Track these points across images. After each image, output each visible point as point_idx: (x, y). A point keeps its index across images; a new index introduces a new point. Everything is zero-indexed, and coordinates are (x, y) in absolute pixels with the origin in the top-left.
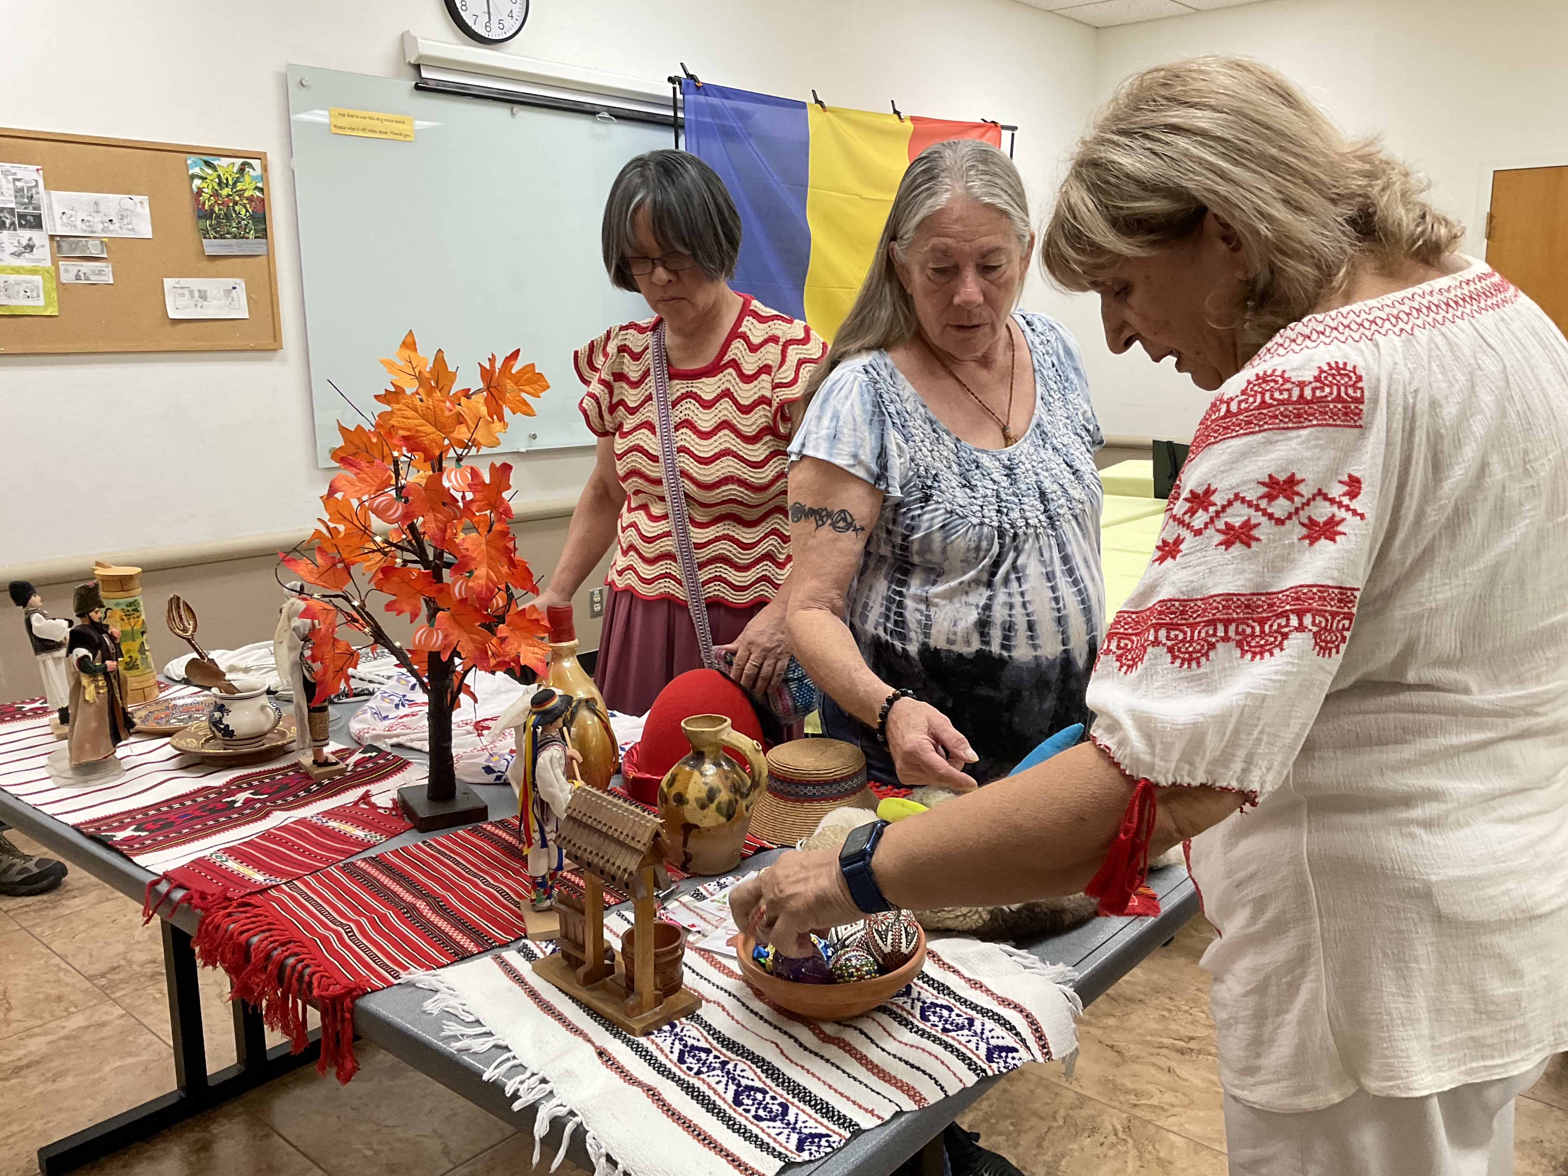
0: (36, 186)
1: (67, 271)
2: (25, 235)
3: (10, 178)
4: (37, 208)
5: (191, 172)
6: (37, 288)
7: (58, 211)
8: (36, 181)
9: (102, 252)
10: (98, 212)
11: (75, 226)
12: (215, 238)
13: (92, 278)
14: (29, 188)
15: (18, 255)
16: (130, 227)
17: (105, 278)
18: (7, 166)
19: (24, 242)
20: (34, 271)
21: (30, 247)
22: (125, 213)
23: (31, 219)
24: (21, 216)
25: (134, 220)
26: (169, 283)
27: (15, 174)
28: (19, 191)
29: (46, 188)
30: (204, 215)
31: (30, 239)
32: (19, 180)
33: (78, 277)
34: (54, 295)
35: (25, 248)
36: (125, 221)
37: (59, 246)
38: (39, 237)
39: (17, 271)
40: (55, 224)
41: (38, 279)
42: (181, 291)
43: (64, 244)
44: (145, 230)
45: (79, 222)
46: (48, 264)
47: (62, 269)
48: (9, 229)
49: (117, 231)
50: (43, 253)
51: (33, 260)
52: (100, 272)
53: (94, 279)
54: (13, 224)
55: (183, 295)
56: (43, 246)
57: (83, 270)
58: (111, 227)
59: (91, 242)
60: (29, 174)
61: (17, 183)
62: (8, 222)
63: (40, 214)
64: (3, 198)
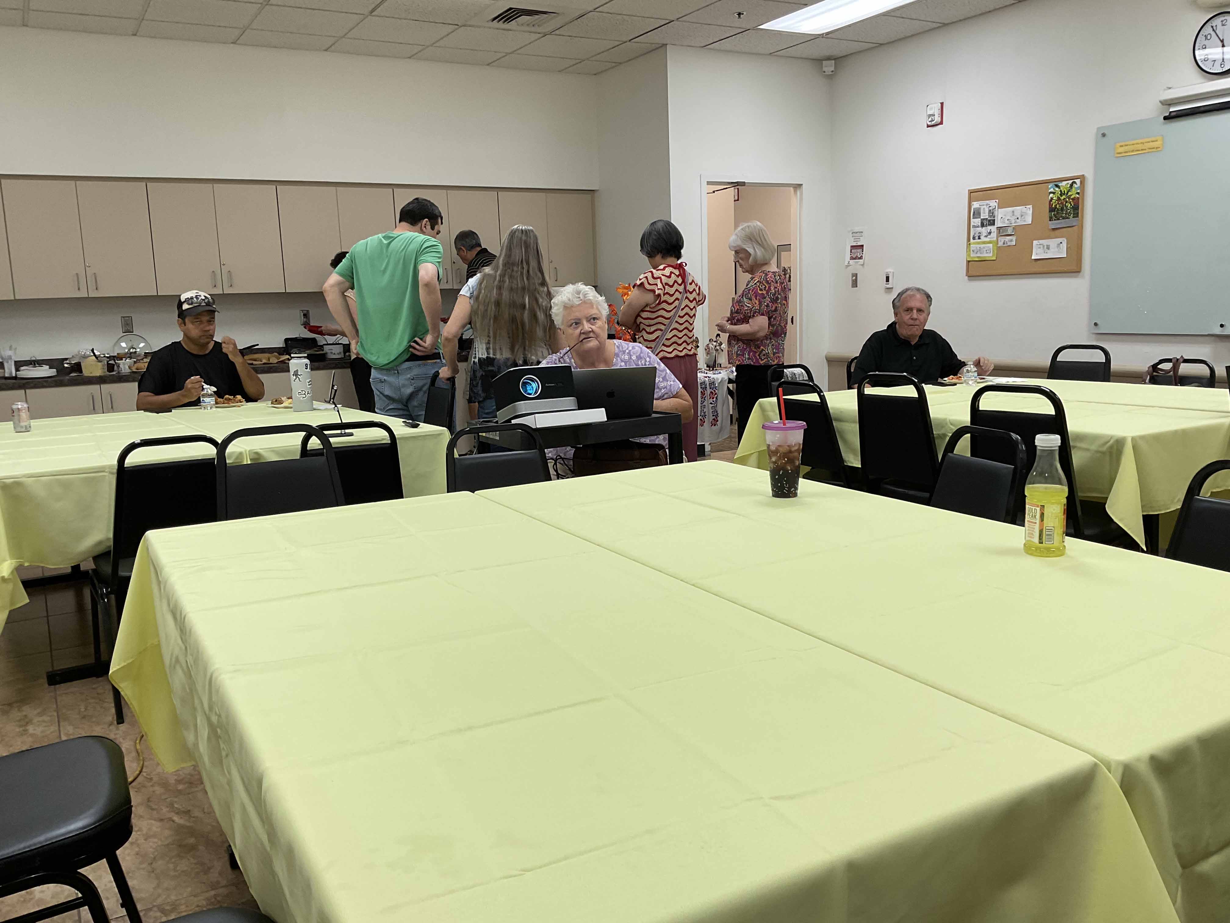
0: (995, 208)
1: (1001, 241)
2: (989, 228)
3: (988, 206)
4: (994, 217)
5: (1050, 191)
6: (990, 249)
7: (999, 218)
8: (995, 206)
9: (1013, 232)
10: (1013, 215)
11: (1005, 222)
12: (1055, 220)
13: (1008, 243)
14: (993, 209)
15: (986, 236)
16: (1024, 220)
17: (1013, 243)
18: (988, 202)
19: (989, 231)
20: (990, 242)
21: (990, 233)
22: (1023, 214)
23: (992, 221)
24: (989, 221)
25: (1026, 216)
26: (1035, 242)
27: (989, 204)
28: (990, 211)
29: (998, 209)
30: (1051, 210)
31: (991, 230)
32: (990, 207)
33: (1004, 244)
34: (995, 252)
35: (989, 233)
36: (1023, 217)
37: (999, 231)
38: (993, 228)
39: (984, 243)
40: (998, 224)
41: (991, 245)
42: (1039, 246)
43: (1001, 231)
44: (1029, 220)
45: (1007, 222)
46: (995, 239)
47: (999, 241)
48: (985, 227)
49: (1020, 222)
50: (994, 235)
51: (990, 238)
52: (1011, 241)
53: (1009, 244)
54: (986, 224)
55: (1040, 248)
56: (994, 232)
57: (1006, 240)
58: (1018, 221)
59: (1009, 228)
60: (993, 203)
61: (990, 208)
62: (985, 224)
63: (995, 220)
64: (984, 215)
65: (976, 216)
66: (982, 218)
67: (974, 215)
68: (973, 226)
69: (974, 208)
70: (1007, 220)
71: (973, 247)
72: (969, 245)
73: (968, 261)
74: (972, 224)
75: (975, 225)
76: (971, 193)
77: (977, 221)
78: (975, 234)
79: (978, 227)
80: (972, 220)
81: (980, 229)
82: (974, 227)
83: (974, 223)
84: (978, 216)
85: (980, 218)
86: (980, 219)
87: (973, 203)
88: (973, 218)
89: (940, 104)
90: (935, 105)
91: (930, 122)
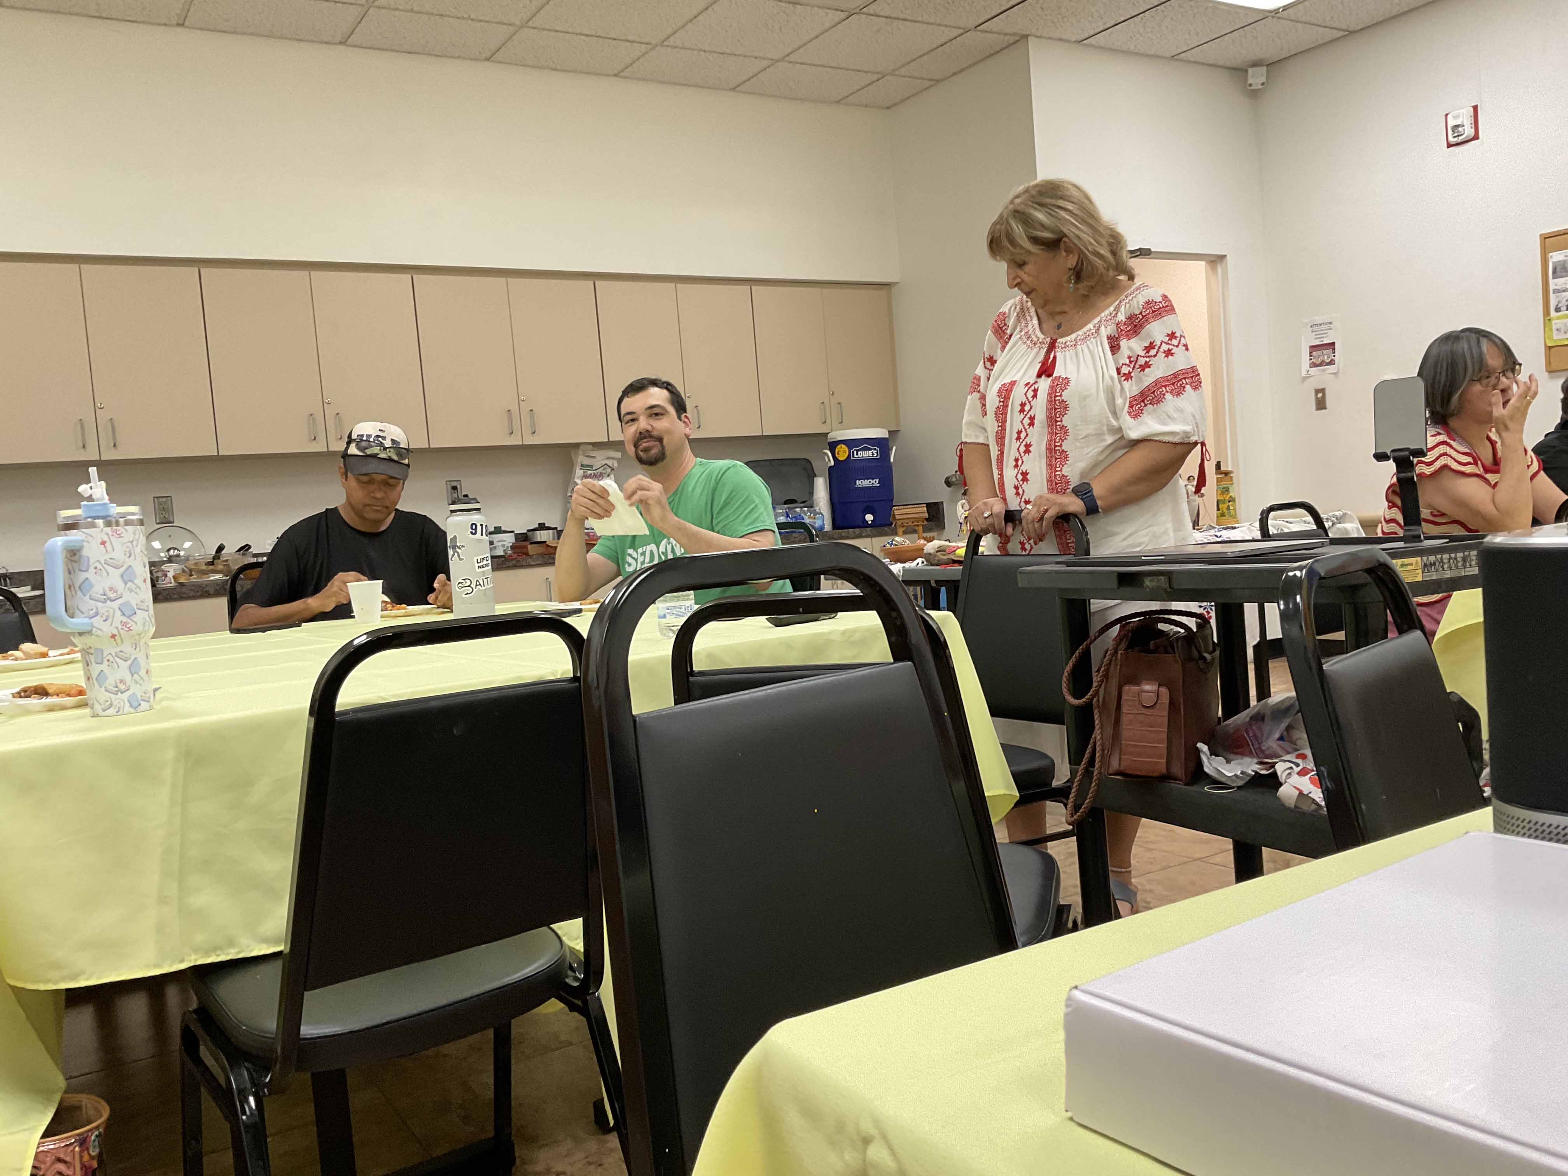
65: (1558, 274)
67: (1554, 272)
68: (1554, 290)
69: (1554, 263)
71: (1556, 324)
72: (1547, 321)
73: (1550, 347)
74: (1552, 287)
75: (1559, 287)
76: (1545, 238)
77: (1563, 282)
78: (1559, 302)
79: (1565, 291)
80: (1551, 280)
83: (1556, 285)
84: (1564, 274)
87: (1551, 254)
88: (1554, 278)
89: (1472, 109)
90: (1464, 111)
91: (1455, 137)
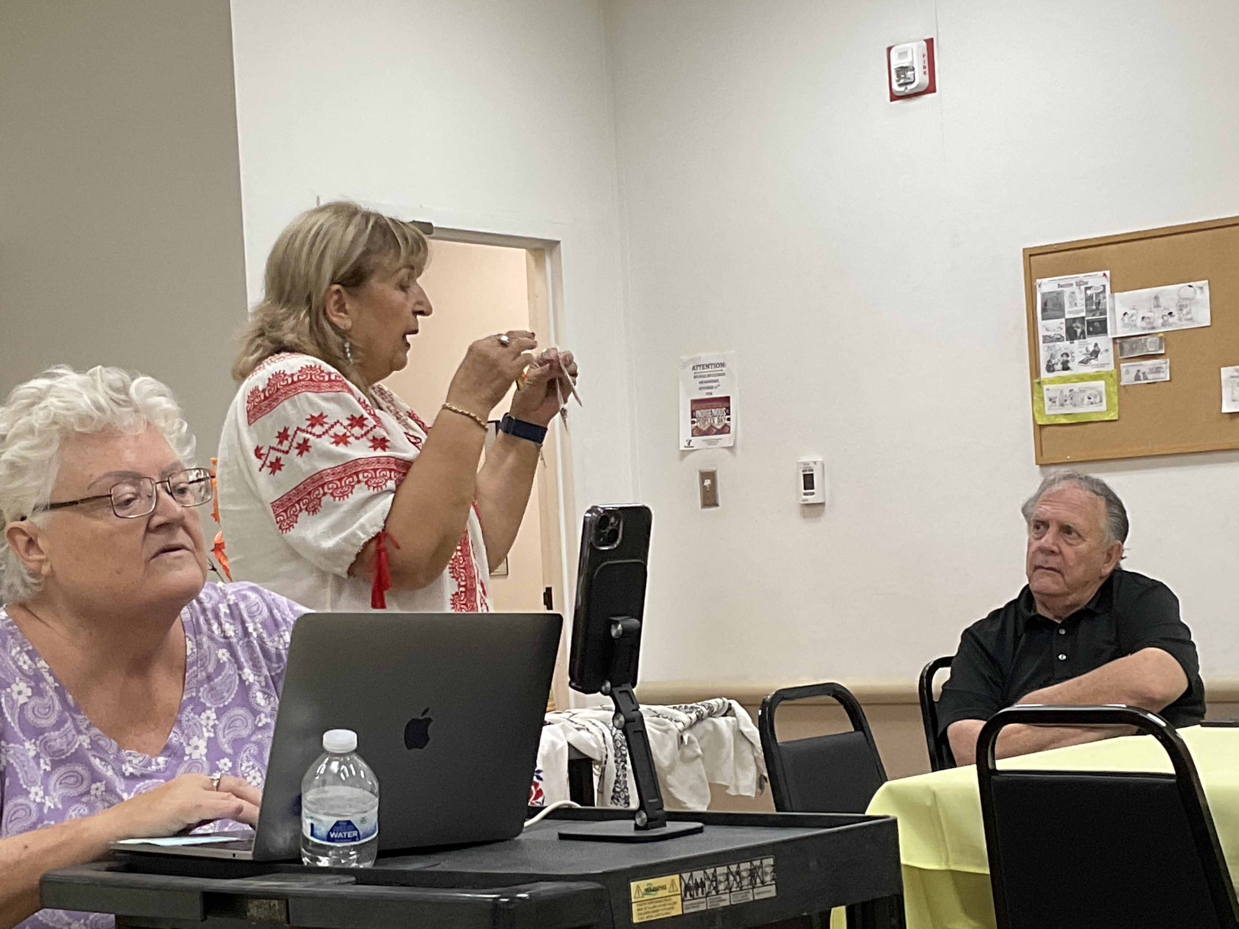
0: (1106, 291)
1: (1127, 371)
3: (1083, 287)
4: (1105, 314)
6: (1100, 393)
8: (1105, 287)
9: (1160, 348)
14: (1098, 294)
17: (1163, 375)
18: (1081, 277)
20: (1098, 376)
23: (1097, 324)
25: (1193, 309)
26: (1226, 372)
27: (1086, 285)
28: (1089, 299)
29: (1112, 292)
32: (1089, 289)
34: (1115, 398)
37: (1121, 347)
39: (1083, 378)
41: (1100, 383)
43: (1126, 346)
44: (1203, 317)
46: (1111, 367)
47: (1122, 370)
48: (1080, 338)
52: (1158, 369)
54: (1083, 332)
59: (1150, 339)
60: (1097, 280)
61: (1088, 292)
62: (1079, 331)
63: (1106, 318)
64: (1076, 308)
65: (1050, 313)
66: (1068, 316)
67: (1044, 310)
68: (1044, 337)
69: (1043, 295)
70: (1140, 319)
71: (1049, 391)
72: (1039, 386)
73: (1040, 425)
74: (1042, 333)
75: (1052, 334)
76: (1031, 256)
77: (1057, 326)
78: (1052, 356)
79: (1058, 340)
80: (1040, 323)
81: (1065, 345)
82: (1048, 339)
83: (1047, 330)
84: (1058, 313)
85: (1063, 316)
86: (1063, 320)
87: (1039, 281)
88: (1043, 319)
89: (924, 44)
90: (914, 45)
91: (900, 85)
